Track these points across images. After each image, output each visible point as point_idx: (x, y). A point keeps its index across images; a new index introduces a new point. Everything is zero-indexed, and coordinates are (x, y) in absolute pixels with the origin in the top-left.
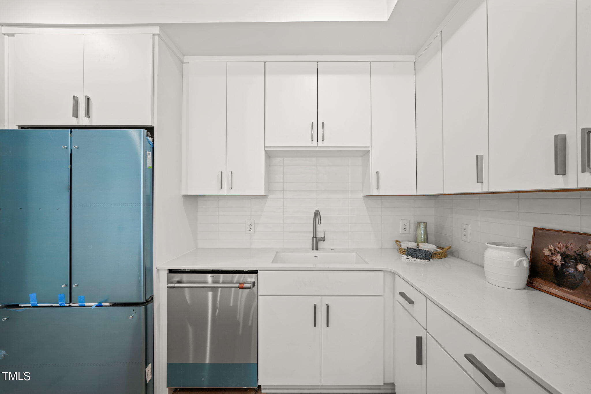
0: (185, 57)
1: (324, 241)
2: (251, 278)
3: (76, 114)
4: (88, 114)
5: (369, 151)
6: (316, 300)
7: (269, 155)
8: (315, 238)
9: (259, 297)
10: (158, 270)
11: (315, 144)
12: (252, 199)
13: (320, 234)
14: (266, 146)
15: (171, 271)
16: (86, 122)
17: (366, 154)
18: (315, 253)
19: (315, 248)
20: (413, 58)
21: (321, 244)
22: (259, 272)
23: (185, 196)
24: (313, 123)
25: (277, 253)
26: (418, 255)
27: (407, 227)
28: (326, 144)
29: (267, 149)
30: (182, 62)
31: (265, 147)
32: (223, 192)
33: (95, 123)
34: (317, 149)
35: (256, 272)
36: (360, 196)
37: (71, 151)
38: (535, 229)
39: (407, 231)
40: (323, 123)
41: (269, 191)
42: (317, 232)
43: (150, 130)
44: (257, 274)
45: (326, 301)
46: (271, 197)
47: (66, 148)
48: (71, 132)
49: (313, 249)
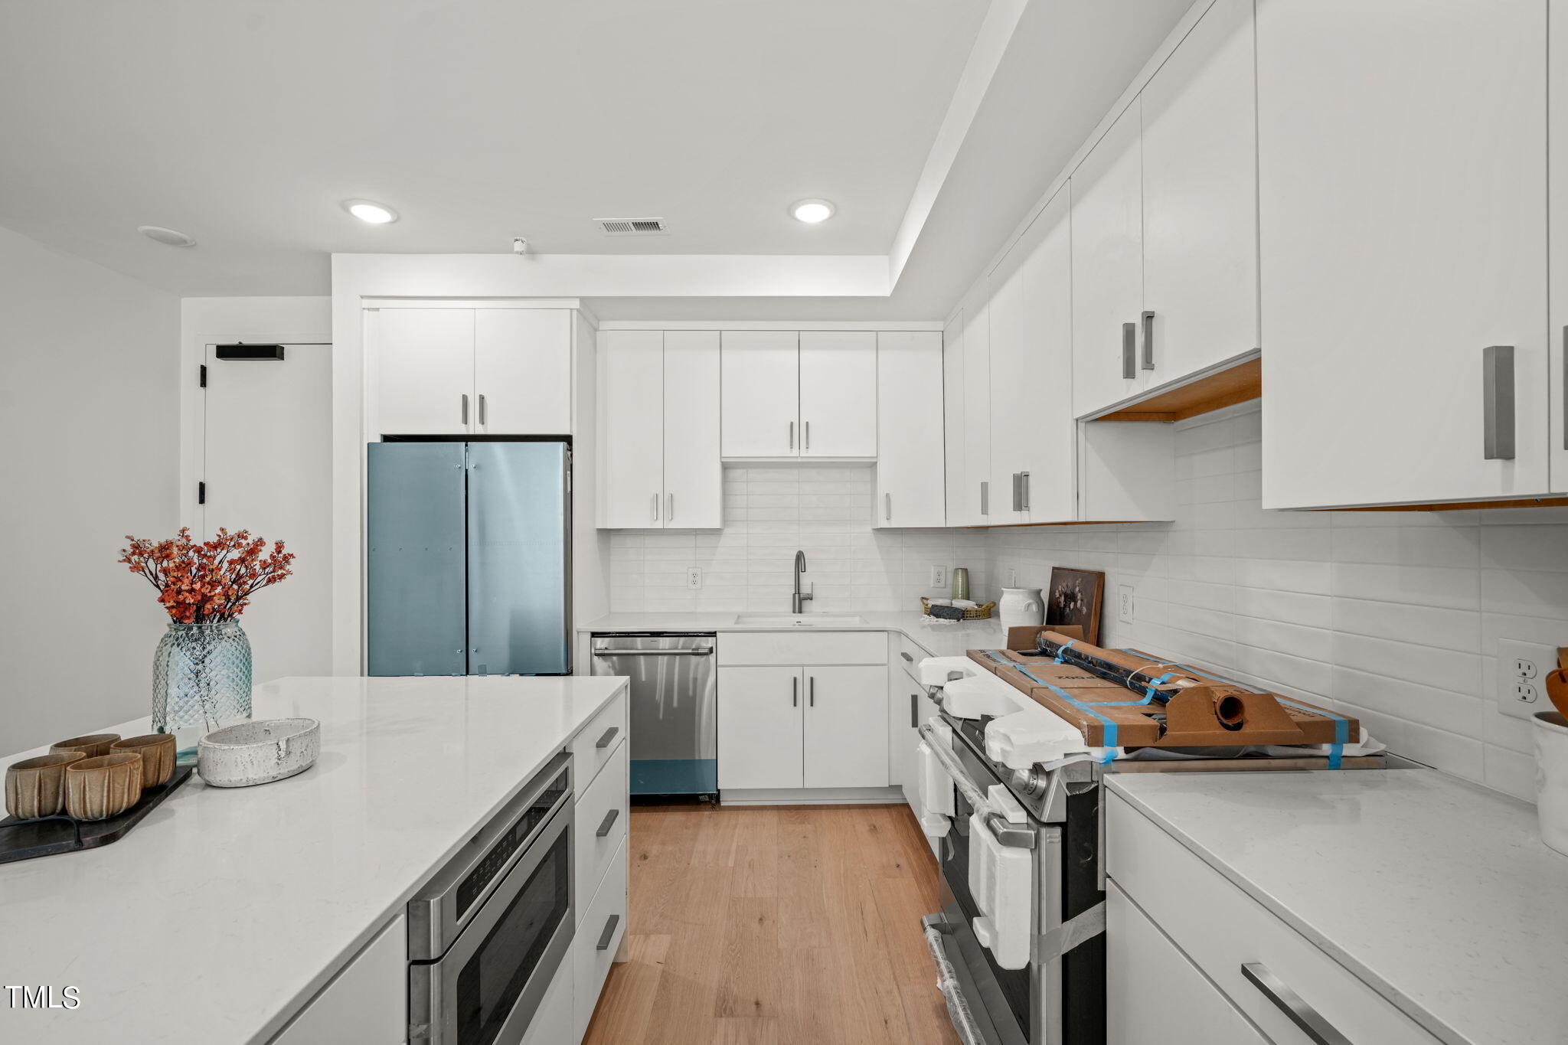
0: (601, 322)
1: (811, 599)
2: (709, 642)
3: (465, 421)
4: (482, 421)
5: (876, 463)
6: (797, 672)
7: (726, 467)
8: (797, 595)
9: (718, 668)
10: (578, 632)
11: (795, 452)
12: (696, 535)
13: (805, 590)
14: (723, 455)
15: (594, 635)
16: (480, 430)
17: (873, 466)
18: (798, 617)
19: (797, 610)
20: (940, 325)
21: (806, 604)
22: (718, 634)
23: (600, 530)
24: (792, 424)
25: (739, 617)
26: (945, 614)
27: (943, 577)
28: (812, 452)
29: (723, 460)
30: (596, 330)
31: (721, 457)
32: (659, 525)
33: (491, 430)
34: (799, 460)
35: (713, 634)
36: (869, 529)
37: (466, 470)
38: (1054, 568)
39: (942, 584)
40: (807, 423)
41: (725, 521)
42: (801, 586)
43: (568, 439)
44: (715, 638)
45: (809, 672)
46: (728, 531)
47: (460, 468)
48: (466, 445)
49: (794, 612)
